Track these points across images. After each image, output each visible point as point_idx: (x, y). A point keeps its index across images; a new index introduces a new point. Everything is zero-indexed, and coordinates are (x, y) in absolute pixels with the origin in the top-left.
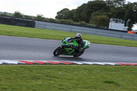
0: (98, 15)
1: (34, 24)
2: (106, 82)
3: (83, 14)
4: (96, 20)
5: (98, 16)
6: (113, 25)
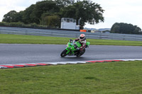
0: (48, 15)
2: (87, 78)
4: (47, 20)
5: (49, 17)
6: (65, 24)
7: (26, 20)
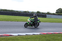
1: (46, 16)
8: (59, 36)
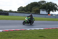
0: (35, 8)
3: (29, 8)
5: (35, 9)
6: (42, 12)
7: (26, 10)
8: (20, 33)
